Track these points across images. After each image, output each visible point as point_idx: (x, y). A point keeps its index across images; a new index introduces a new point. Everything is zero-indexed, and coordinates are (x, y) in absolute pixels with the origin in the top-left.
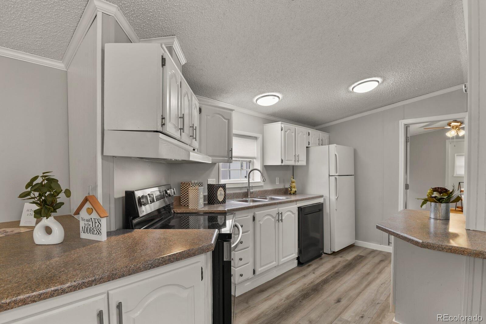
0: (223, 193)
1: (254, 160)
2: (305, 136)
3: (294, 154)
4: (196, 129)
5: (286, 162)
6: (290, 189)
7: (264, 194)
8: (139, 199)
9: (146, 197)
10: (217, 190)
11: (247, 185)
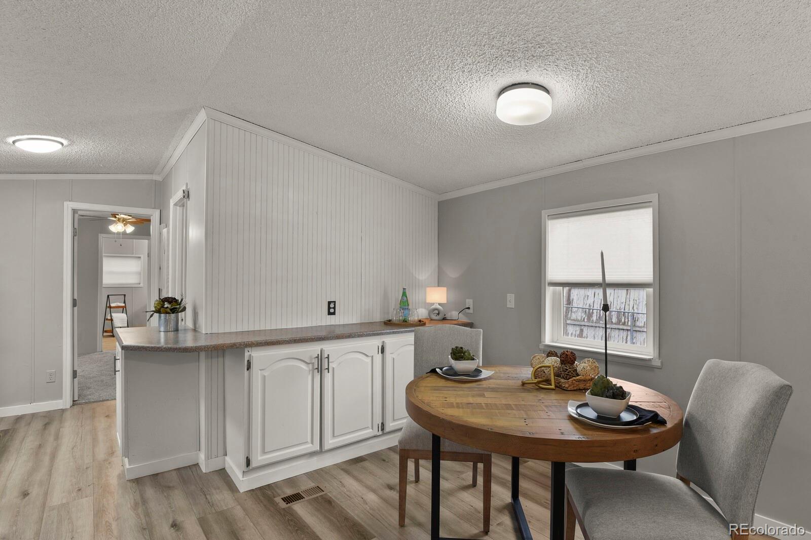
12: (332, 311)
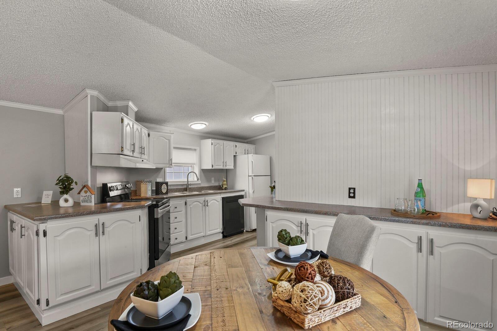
0: (166, 187)
1: (194, 165)
2: (232, 148)
3: (222, 161)
4: (144, 148)
5: (216, 166)
6: (222, 186)
7: (200, 189)
8: (110, 188)
9: (114, 186)
10: (162, 186)
11: (186, 183)
12: (352, 195)
